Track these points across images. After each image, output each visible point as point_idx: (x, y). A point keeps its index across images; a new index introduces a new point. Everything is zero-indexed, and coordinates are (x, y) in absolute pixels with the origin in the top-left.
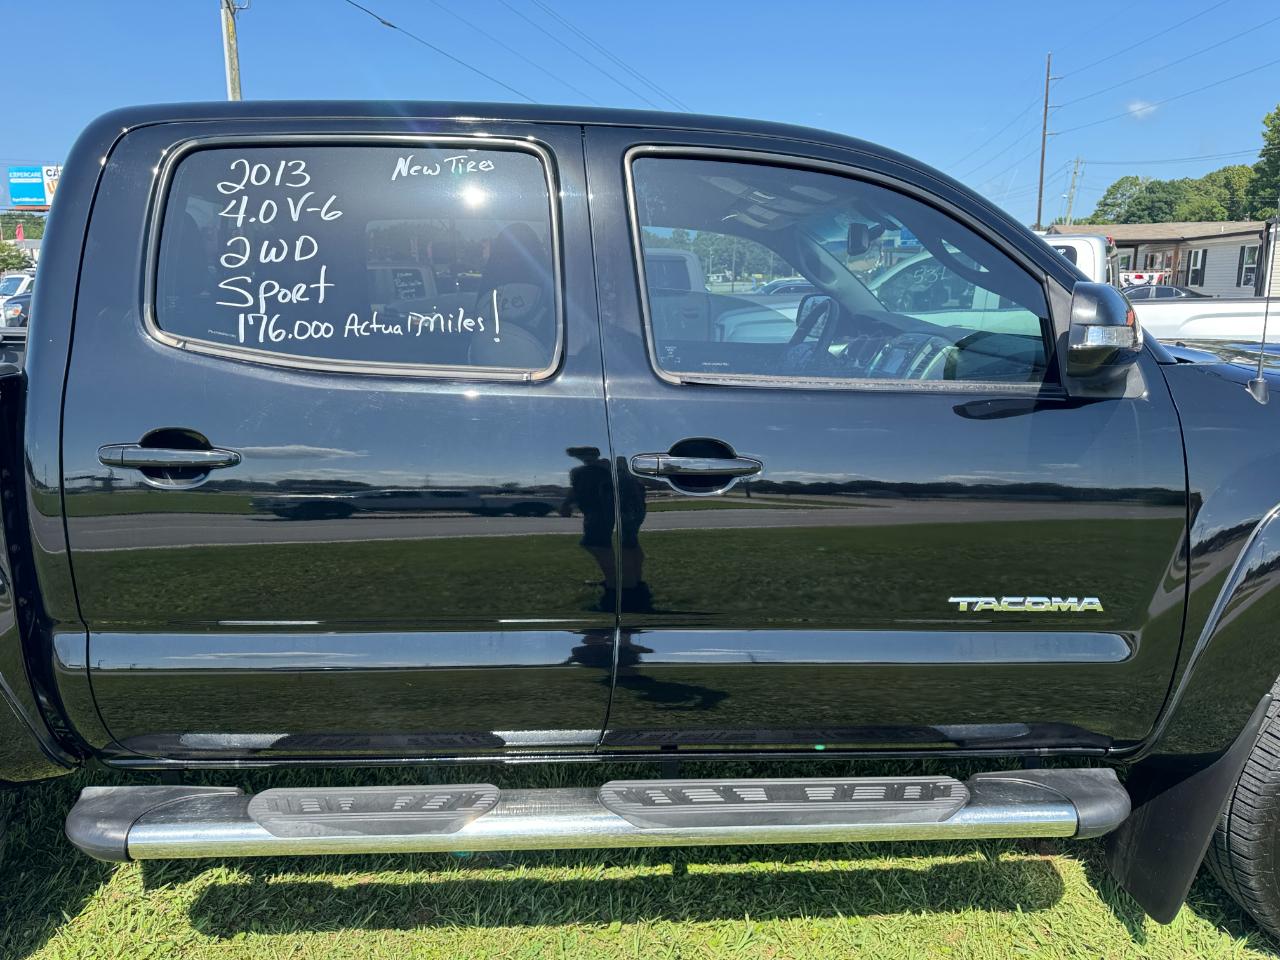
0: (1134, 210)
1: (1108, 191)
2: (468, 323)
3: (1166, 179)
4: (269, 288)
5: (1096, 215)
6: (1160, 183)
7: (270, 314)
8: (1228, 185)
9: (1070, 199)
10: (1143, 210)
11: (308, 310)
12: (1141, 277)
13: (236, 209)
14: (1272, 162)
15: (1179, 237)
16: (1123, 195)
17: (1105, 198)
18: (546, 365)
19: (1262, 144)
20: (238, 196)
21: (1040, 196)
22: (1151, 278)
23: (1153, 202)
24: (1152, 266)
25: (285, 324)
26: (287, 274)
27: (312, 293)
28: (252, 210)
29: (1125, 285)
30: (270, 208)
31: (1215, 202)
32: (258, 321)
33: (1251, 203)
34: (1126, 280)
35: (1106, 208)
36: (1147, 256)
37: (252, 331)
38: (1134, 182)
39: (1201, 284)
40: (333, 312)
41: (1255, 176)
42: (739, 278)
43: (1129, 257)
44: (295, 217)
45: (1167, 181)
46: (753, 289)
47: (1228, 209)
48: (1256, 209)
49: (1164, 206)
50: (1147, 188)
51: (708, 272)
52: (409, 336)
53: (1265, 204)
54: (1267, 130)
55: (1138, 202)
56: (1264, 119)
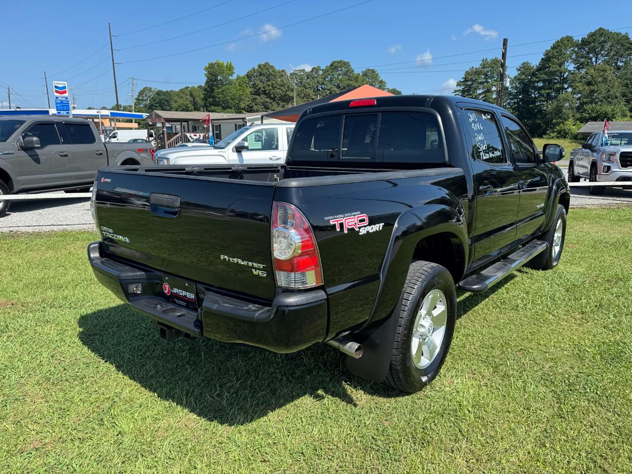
0: (152, 103)
1: (139, 93)
3: (164, 90)
6: (161, 91)
8: (191, 95)
10: (157, 103)
12: (196, 135)
14: (210, 86)
16: (146, 96)
17: (139, 96)
21: (117, 94)
22: (200, 136)
23: (160, 100)
24: (198, 130)
29: (190, 139)
31: (187, 102)
33: (205, 104)
34: (190, 137)
35: (139, 101)
36: (192, 126)
38: (150, 90)
41: (205, 92)
45: (165, 91)
48: (208, 106)
49: (165, 102)
50: (156, 93)
53: (211, 105)
54: (206, 73)
55: (153, 99)
56: (204, 68)
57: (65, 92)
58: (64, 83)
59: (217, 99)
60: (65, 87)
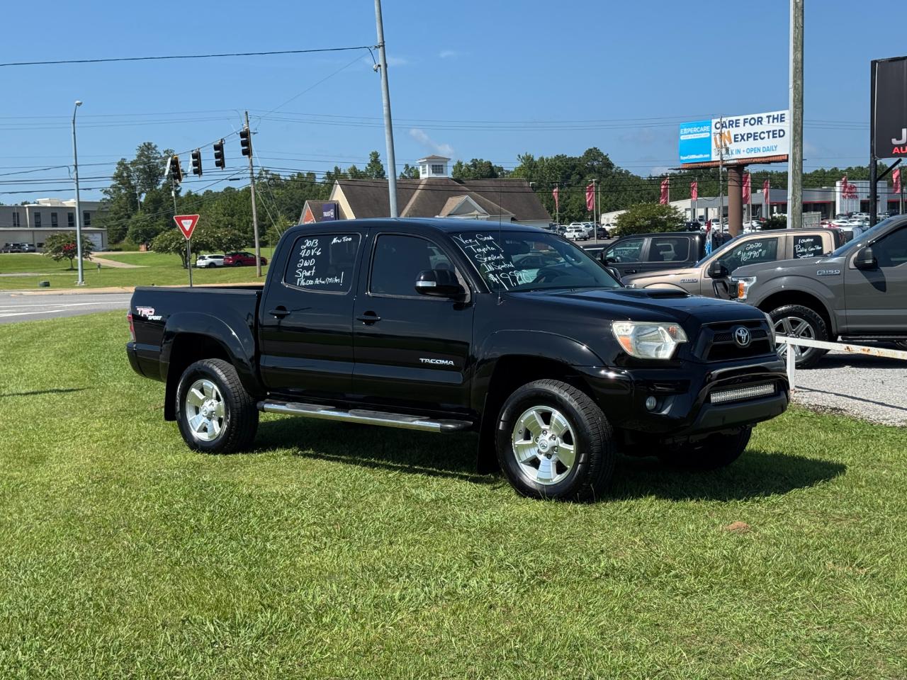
2: (337, 280)
7: (303, 278)
18: (348, 291)
20: (304, 249)
25: (305, 281)
32: (301, 280)
52: (326, 284)
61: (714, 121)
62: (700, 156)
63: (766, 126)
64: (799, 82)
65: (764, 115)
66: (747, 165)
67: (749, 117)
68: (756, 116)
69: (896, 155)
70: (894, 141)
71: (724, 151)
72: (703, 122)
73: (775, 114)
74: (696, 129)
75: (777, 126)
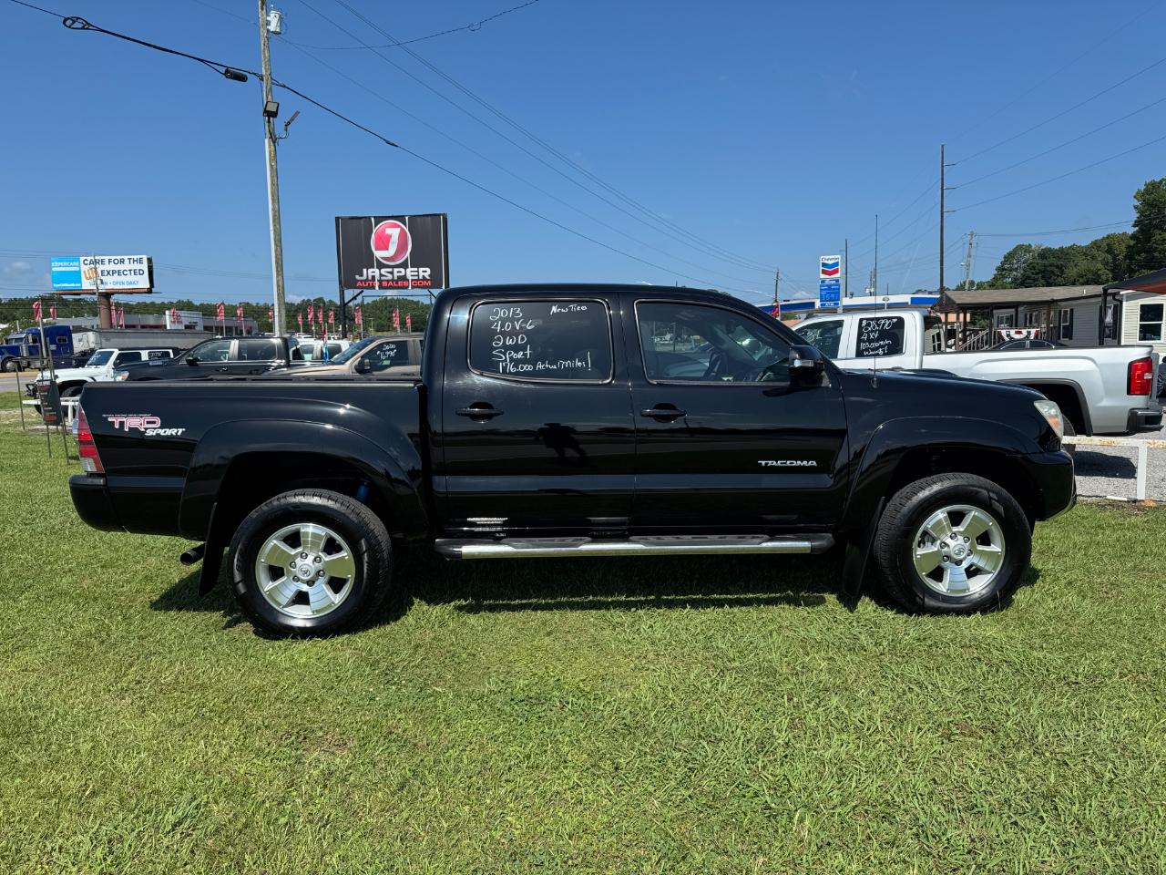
0: (1029, 273)
1: (1005, 257)
2: (580, 364)
4: (510, 353)
5: (995, 278)
6: (1050, 250)
7: (511, 362)
8: (1110, 250)
9: (968, 265)
10: (1037, 274)
11: (524, 361)
12: (1020, 333)
13: (497, 326)
14: (1144, 230)
15: (1049, 299)
16: (1018, 261)
17: (1003, 264)
18: (608, 379)
19: (1135, 216)
20: (497, 321)
21: (942, 265)
22: (1029, 333)
23: (1045, 267)
24: (1031, 322)
25: (516, 366)
26: (516, 348)
27: (525, 355)
28: (502, 326)
29: (1007, 339)
30: (509, 326)
31: (1099, 266)
32: (507, 365)
33: (1129, 266)
34: (1008, 335)
35: (1004, 273)
36: (1026, 315)
37: (505, 369)
38: (1027, 249)
39: (1071, 338)
40: (533, 361)
41: (1132, 243)
42: (679, 339)
43: (1012, 316)
44: (518, 328)
45: (1057, 248)
46: (692, 349)
47: (1112, 271)
48: (1133, 271)
49: (1055, 270)
50: (1039, 254)
51: (652, 335)
52: (559, 369)
53: (1141, 267)
54: (1138, 203)
55: (1032, 266)
56: (1134, 194)
57: (836, 271)
58: (837, 256)
59: (1156, 254)
60: (838, 263)
61: (82, 259)
62: (73, 285)
63: (126, 266)
64: (278, 227)
65: (126, 258)
66: (113, 294)
67: (113, 258)
68: (119, 258)
69: (359, 287)
70: (357, 277)
71: (99, 282)
72: (73, 257)
73: (135, 257)
74: (66, 264)
75: (137, 266)
